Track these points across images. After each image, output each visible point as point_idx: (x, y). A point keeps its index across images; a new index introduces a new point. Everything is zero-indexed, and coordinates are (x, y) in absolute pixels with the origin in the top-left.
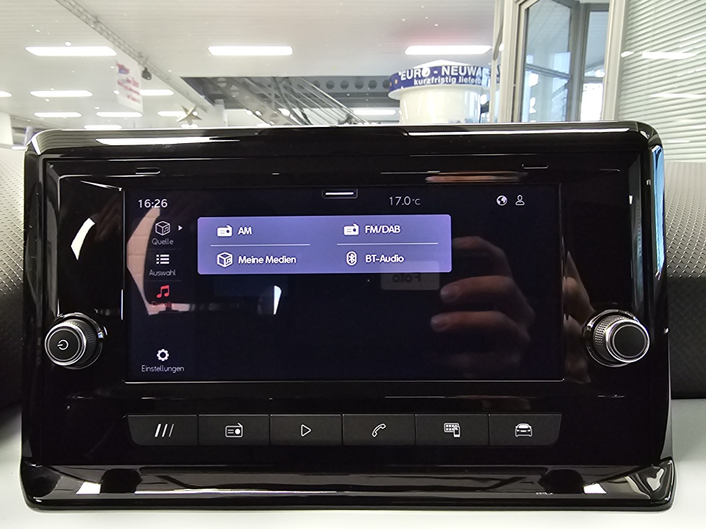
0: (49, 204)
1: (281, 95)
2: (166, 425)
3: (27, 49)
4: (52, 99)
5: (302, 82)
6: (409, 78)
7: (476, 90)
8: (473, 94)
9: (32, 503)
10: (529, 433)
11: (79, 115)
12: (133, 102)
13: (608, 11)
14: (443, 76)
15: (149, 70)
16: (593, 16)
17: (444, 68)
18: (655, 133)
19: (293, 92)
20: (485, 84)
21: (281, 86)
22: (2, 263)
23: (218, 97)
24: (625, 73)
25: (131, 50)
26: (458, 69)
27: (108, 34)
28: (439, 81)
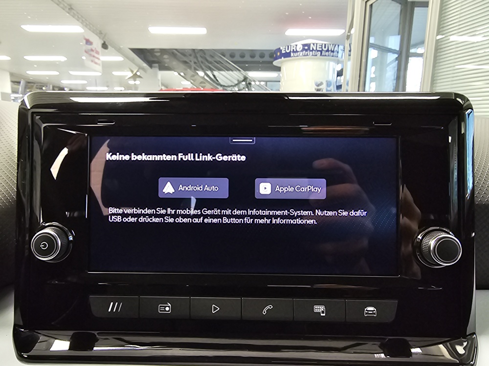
0: (36, 143)
1: (199, 62)
2: (117, 303)
3: (22, 26)
5: (213, 53)
6: (288, 51)
7: (334, 61)
8: (332, 64)
9: (21, 358)
10: (374, 314)
11: (58, 73)
12: (95, 65)
13: (428, 7)
14: (311, 51)
15: (106, 43)
16: (417, 10)
17: (312, 45)
18: (468, 100)
19: (207, 60)
20: (341, 57)
21: (198, 56)
22: (2, 185)
23: (154, 62)
24: (439, 51)
25: (95, 28)
26: (322, 46)
27: (78, 17)
28: (308, 54)
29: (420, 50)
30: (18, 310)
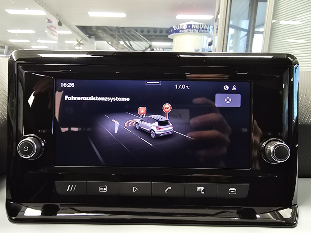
0: (20, 84)
1: (121, 35)
2: (72, 186)
3: (6, 10)
4: (19, 34)
5: (129, 29)
6: (177, 29)
7: (207, 35)
8: (206, 38)
9: (11, 220)
10: (235, 192)
11: (29, 41)
12: (53, 36)
13: (267, 2)
14: (192, 29)
15: (61, 22)
16: (260, 4)
17: (193, 25)
18: (296, 58)
19: (126, 34)
20: (211, 33)
21: (120, 31)
23: (92, 35)
24: (273, 30)
25: (53, 12)
26: (199, 26)
27: (43, 5)
28: (191, 31)
29: (261, 30)
30: (9, 190)
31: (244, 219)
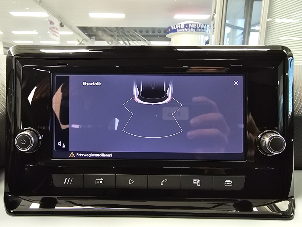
0: (17, 79)
1: (120, 35)
2: (69, 178)
3: (10, 13)
5: (129, 29)
6: (175, 28)
7: (204, 34)
8: (203, 36)
9: (9, 212)
10: (231, 184)
12: (55, 37)
13: (262, 1)
14: (190, 28)
15: (63, 23)
16: (255, 3)
17: (190, 25)
18: (290, 51)
19: (125, 34)
20: (208, 32)
21: (120, 31)
23: (93, 35)
24: (268, 28)
25: (55, 14)
26: (196, 25)
27: (45, 7)
28: (188, 30)
29: (257, 28)
30: (7, 184)
31: (240, 211)
